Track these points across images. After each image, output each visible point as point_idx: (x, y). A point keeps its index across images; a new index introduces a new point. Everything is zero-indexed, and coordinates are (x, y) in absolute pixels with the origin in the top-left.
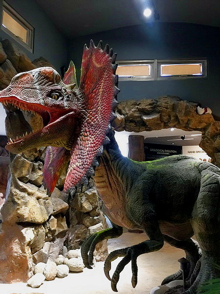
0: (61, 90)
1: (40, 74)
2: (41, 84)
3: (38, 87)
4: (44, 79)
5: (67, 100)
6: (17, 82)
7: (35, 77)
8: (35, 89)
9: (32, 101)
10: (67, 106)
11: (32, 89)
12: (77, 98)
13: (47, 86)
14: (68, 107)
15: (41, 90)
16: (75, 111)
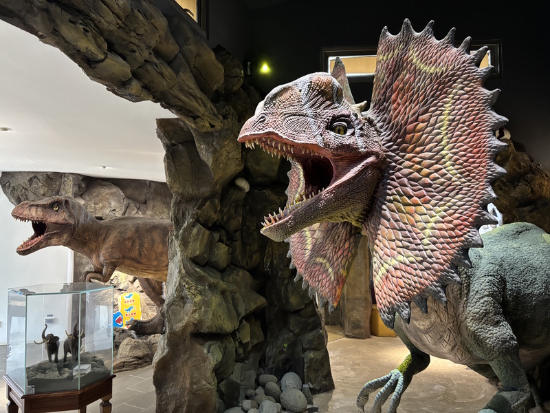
0: (348, 116)
1: (311, 87)
2: (313, 105)
3: (310, 112)
4: (317, 96)
5: (362, 135)
6: (274, 104)
7: (302, 93)
8: (305, 115)
9: (303, 139)
10: (362, 147)
11: (299, 115)
12: (376, 130)
13: (325, 109)
14: (365, 148)
15: (315, 117)
16: (377, 154)
